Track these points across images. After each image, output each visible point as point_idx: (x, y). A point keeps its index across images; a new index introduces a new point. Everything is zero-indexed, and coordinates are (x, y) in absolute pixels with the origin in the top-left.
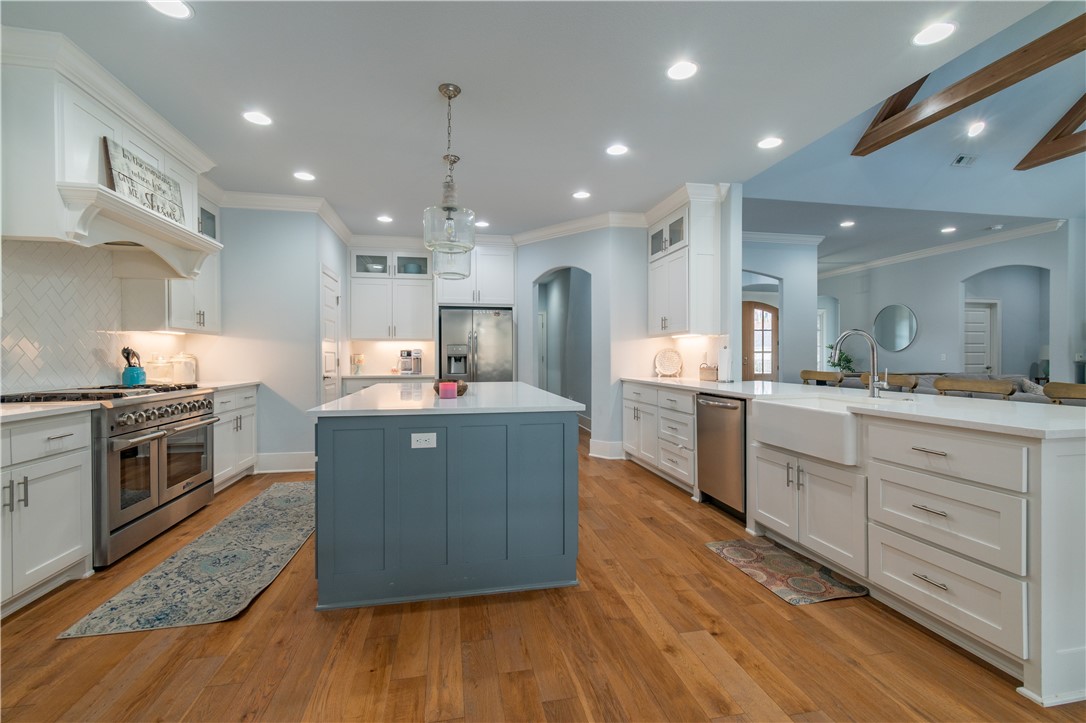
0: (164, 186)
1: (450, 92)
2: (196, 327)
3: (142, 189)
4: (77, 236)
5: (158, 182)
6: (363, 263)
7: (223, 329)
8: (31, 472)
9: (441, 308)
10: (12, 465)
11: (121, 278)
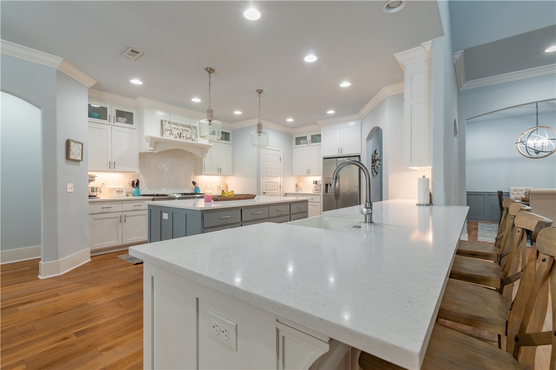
0: (188, 129)
1: (210, 71)
2: (217, 173)
3: (175, 132)
4: (150, 150)
5: (184, 128)
6: (299, 140)
7: (233, 174)
8: (128, 214)
9: (324, 158)
10: (123, 211)
11: (195, 159)
